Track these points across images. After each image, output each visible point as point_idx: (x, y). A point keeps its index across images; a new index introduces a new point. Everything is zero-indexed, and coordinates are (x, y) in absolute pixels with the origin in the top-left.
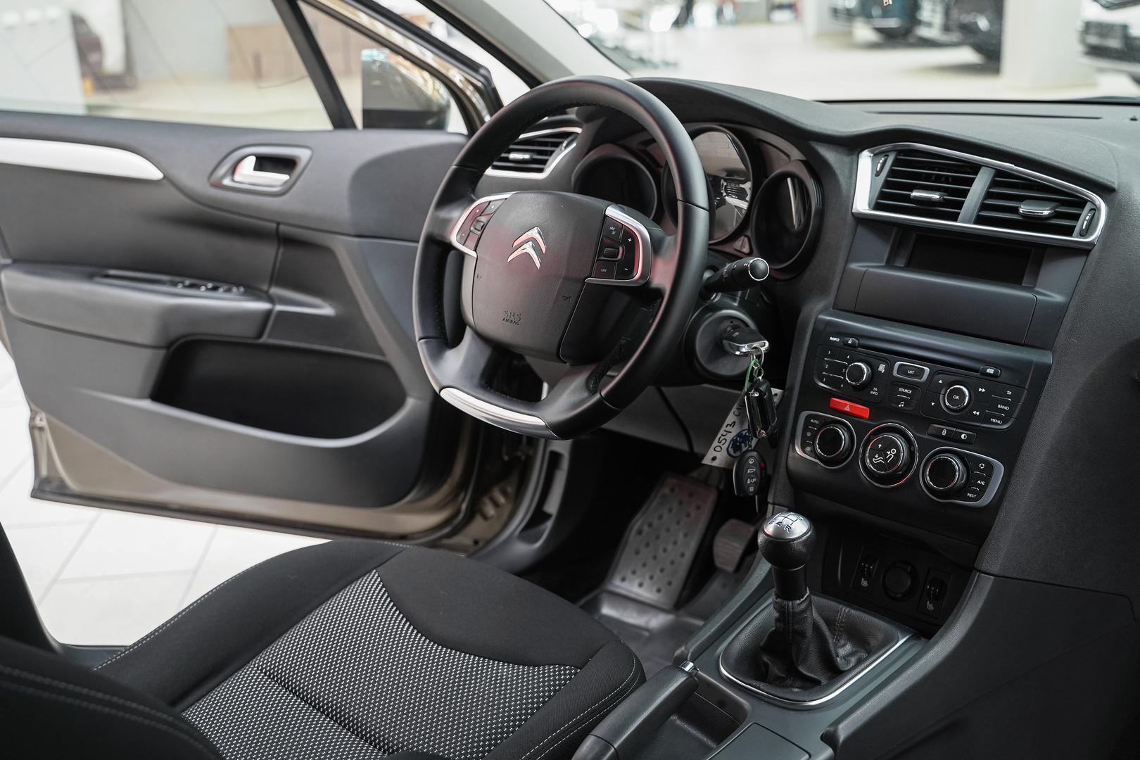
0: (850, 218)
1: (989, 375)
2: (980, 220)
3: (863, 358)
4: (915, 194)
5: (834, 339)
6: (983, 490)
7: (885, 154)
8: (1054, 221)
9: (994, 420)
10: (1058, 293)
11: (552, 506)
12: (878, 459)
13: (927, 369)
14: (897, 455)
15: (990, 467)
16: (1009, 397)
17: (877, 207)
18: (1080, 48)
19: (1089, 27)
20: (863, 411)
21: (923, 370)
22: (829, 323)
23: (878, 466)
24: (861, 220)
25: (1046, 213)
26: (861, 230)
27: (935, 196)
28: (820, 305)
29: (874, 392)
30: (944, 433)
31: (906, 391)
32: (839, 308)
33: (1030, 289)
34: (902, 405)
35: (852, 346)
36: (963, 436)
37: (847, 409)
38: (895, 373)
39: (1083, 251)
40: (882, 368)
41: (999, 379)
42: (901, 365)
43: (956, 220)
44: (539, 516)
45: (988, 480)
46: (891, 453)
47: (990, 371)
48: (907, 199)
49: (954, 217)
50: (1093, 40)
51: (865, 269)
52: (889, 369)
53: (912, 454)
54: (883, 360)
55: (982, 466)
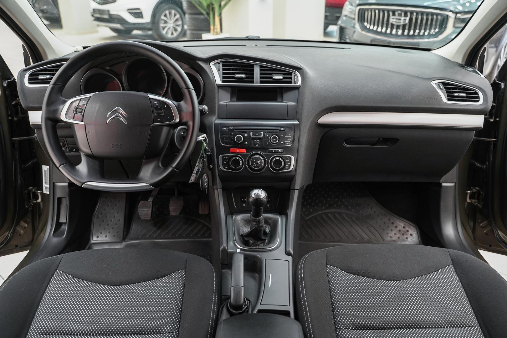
0: (216, 86)
1: (283, 130)
2: (261, 82)
3: (238, 133)
4: (237, 76)
5: (225, 129)
6: (290, 165)
7: (218, 63)
8: (283, 80)
9: (287, 144)
10: (293, 102)
11: (63, 219)
12: (255, 165)
13: (262, 133)
14: (261, 162)
15: (290, 158)
16: (290, 136)
17: (223, 82)
18: (93, 18)
19: (95, 11)
20: (244, 150)
21: (261, 133)
22: (220, 124)
23: (256, 167)
24: (219, 87)
25: (282, 78)
26: (220, 90)
27: (244, 76)
28: (214, 119)
29: (246, 143)
30: (274, 151)
31: (257, 141)
32: (219, 118)
33: (282, 101)
34: (257, 146)
35: (233, 130)
36: (280, 151)
37: (238, 151)
38: (251, 135)
39: (297, 88)
40: (246, 135)
41: (285, 131)
42: (253, 133)
43: (253, 83)
44: (59, 225)
45: (290, 162)
46: (259, 162)
47: (282, 129)
48: (234, 78)
49: (253, 82)
50: (97, 15)
51: (226, 103)
52: (249, 135)
53: (265, 160)
54: (246, 133)
55: (288, 158)
